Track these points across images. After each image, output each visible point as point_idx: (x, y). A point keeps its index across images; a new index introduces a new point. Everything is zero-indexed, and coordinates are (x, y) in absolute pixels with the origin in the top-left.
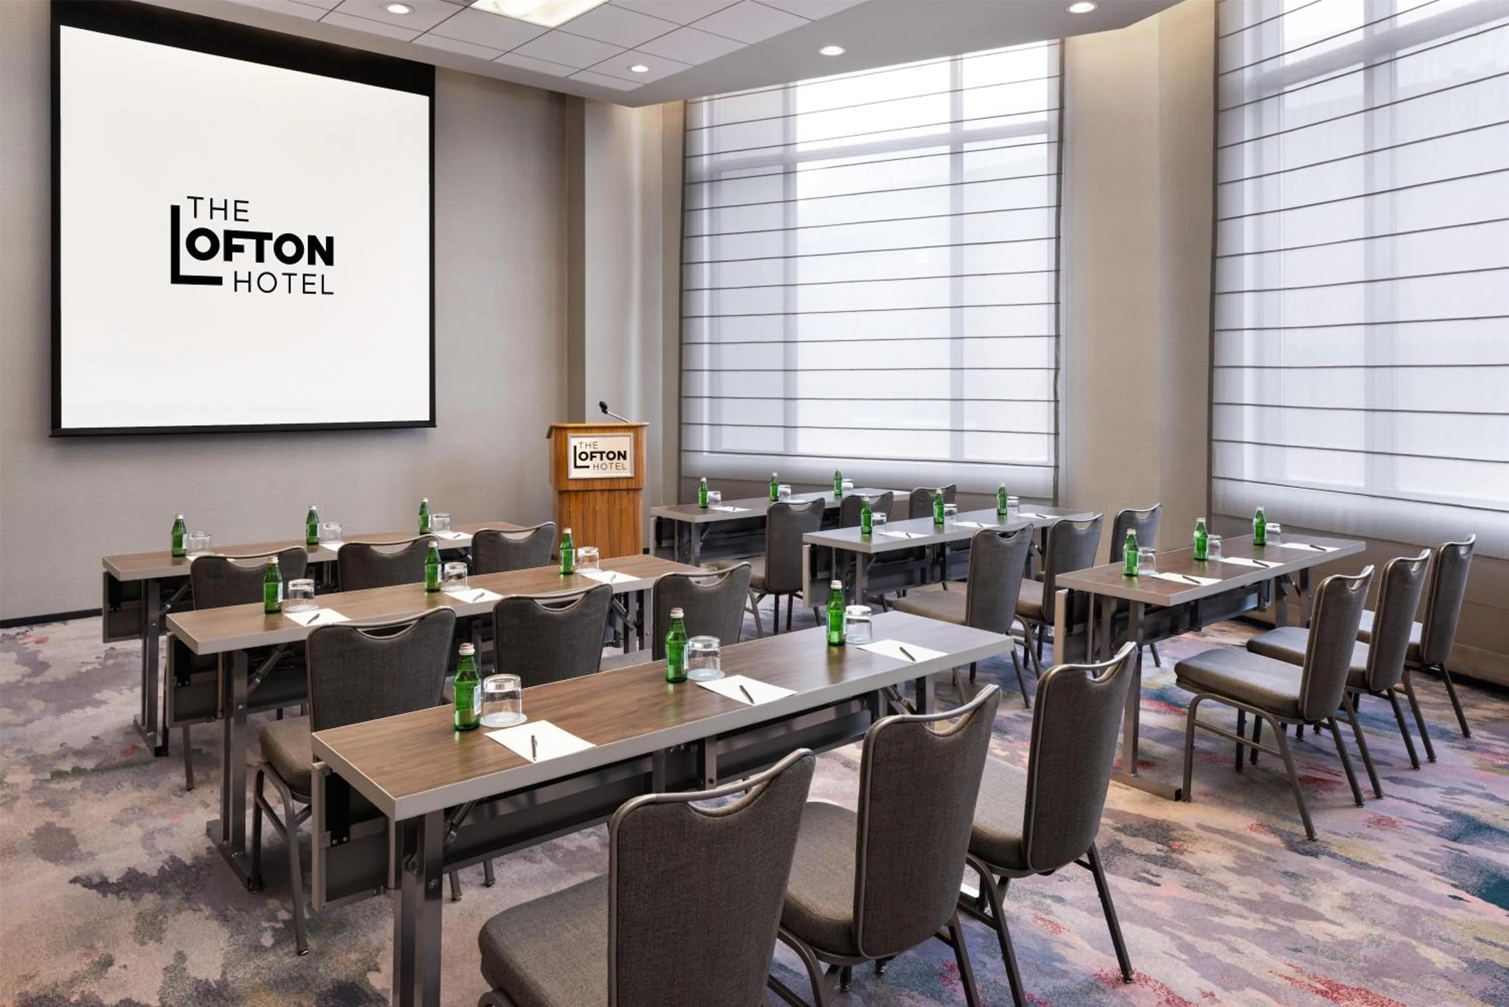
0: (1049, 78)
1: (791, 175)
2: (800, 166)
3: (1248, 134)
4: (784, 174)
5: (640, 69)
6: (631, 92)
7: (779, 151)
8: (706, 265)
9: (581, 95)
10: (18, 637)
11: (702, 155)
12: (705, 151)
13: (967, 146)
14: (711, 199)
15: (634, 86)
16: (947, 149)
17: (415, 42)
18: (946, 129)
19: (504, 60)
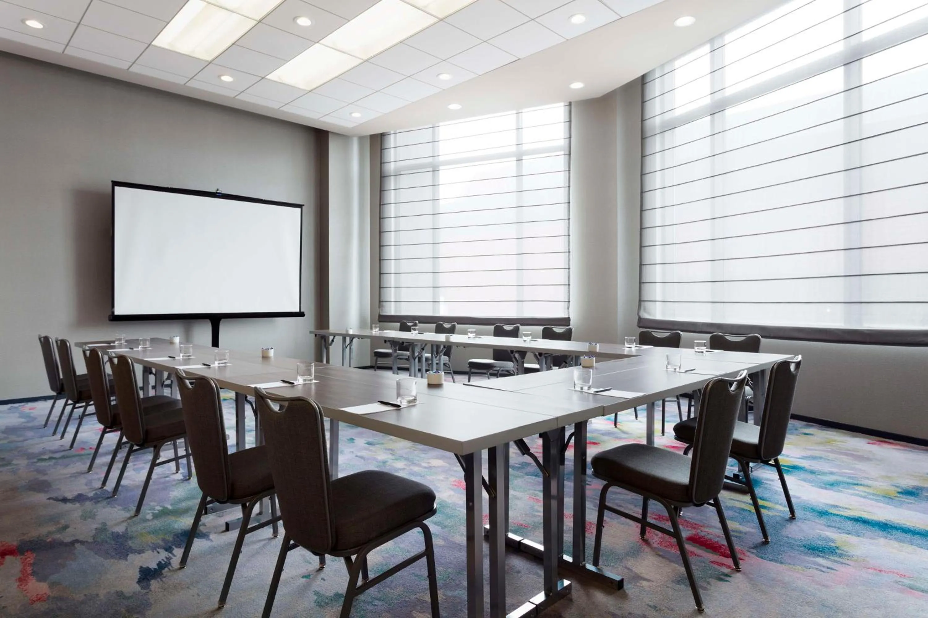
0: (564, 122)
1: (436, 172)
2: (441, 168)
3: (658, 148)
4: (433, 171)
5: (356, 115)
6: (353, 128)
7: (430, 160)
8: (392, 219)
9: (327, 130)
10: (20, 407)
11: (390, 162)
12: (392, 160)
13: (524, 158)
14: (395, 184)
15: (355, 125)
16: (515, 159)
17: (237, 98)
18: (514, 149)
19: (285, 109)
